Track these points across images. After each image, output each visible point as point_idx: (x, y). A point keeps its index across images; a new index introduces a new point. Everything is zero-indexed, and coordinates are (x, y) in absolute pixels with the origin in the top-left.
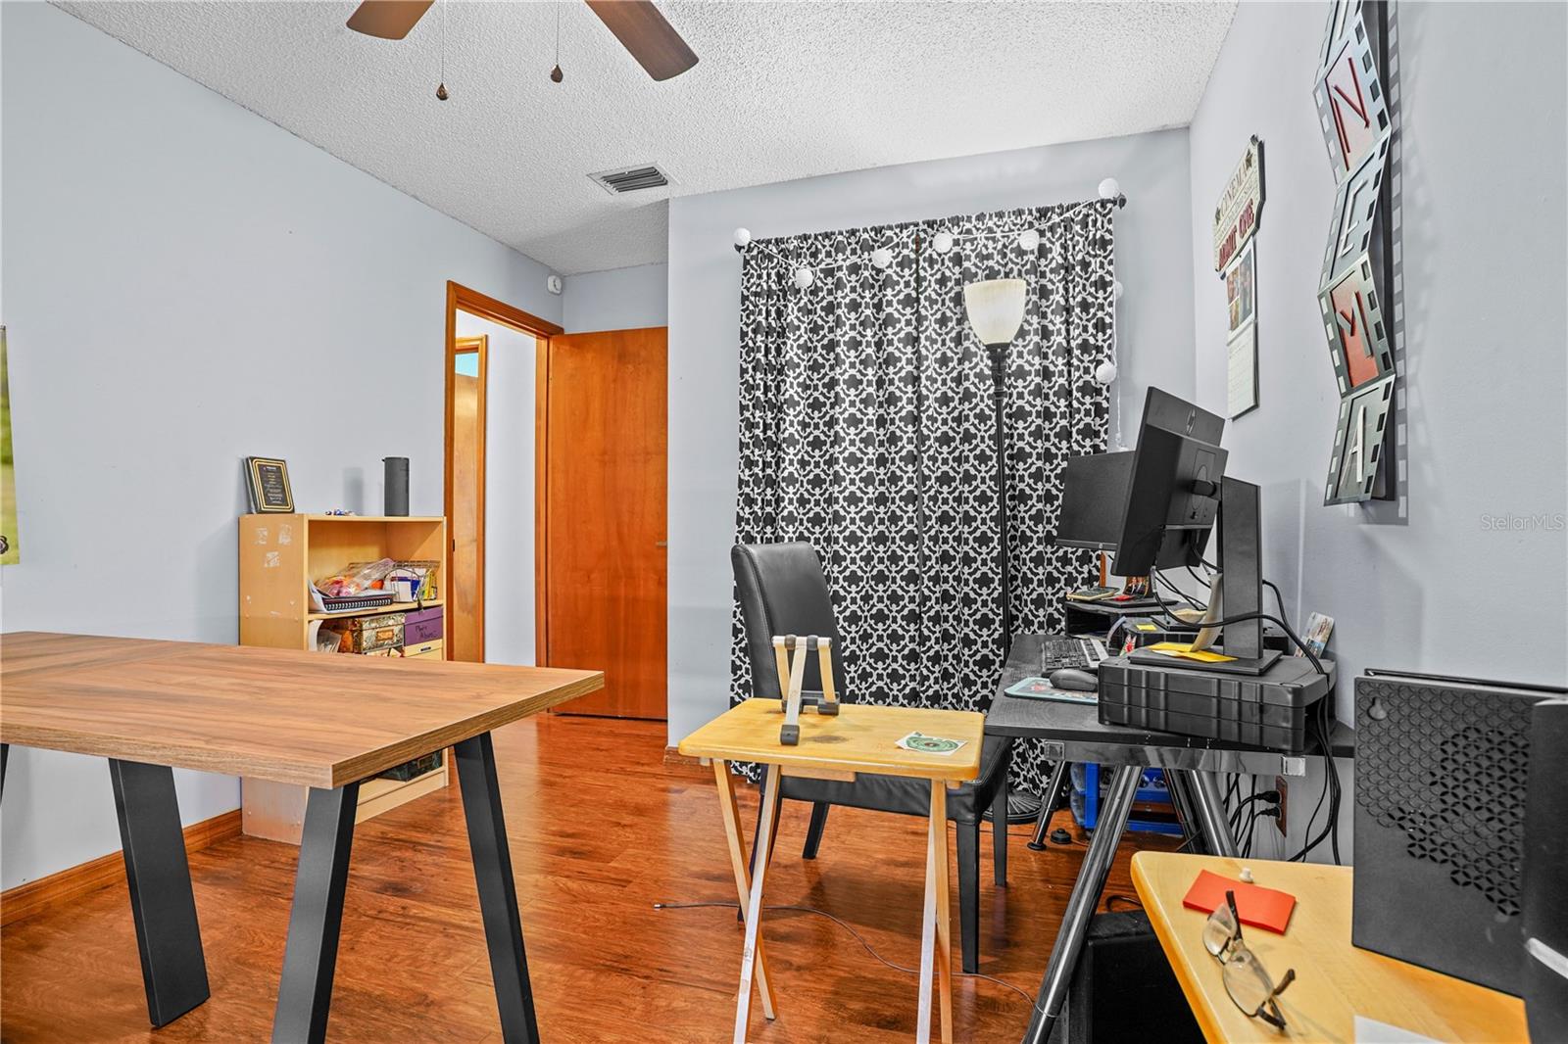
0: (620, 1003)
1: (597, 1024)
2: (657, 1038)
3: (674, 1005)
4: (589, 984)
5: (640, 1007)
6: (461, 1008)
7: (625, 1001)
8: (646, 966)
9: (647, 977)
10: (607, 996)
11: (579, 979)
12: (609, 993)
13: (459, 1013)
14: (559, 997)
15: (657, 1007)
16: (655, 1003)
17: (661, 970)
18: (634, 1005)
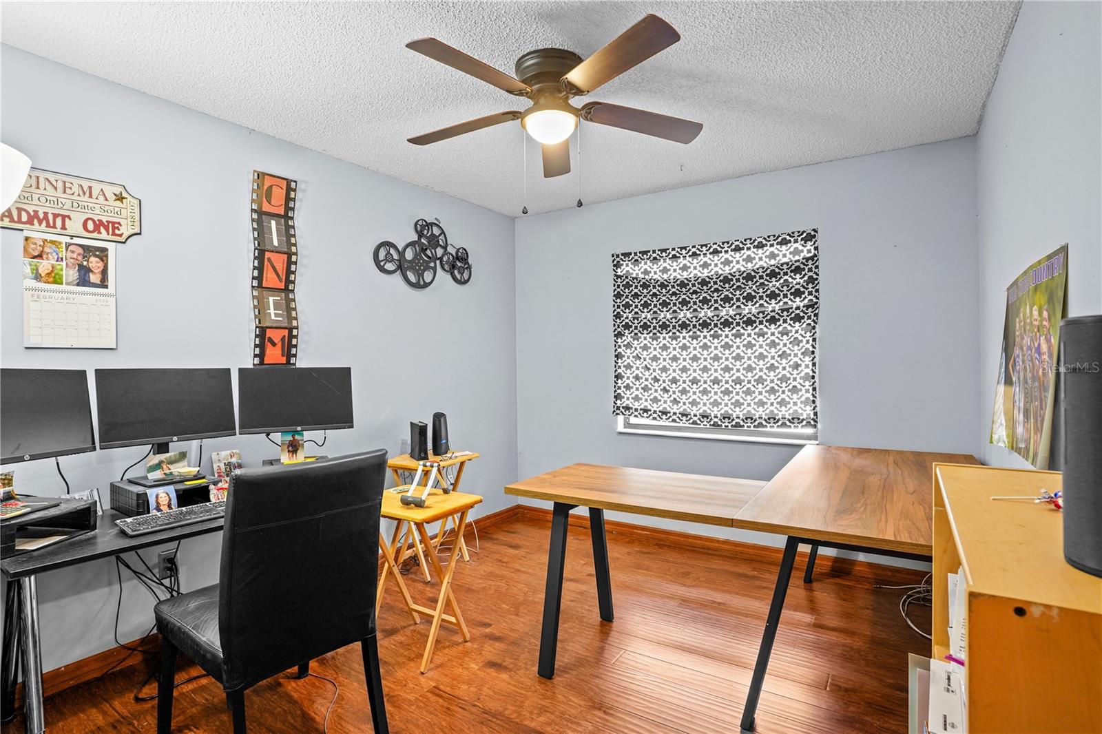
0: (495, 692)
1: (509, 684)
2: (483, 673)
3: (466, 687)
4: (509, 707)
5: (485, 689)
6: (582, 703)
7: (491, 693)
8: (472, 713)
9: (475, 706)
10: (500, 697)
11: (515, 711)
12: (500, 700)
13: (582, 700)
14: (527, 701)
15: (476, 687)
16: (476, 690)
17: (464, 709)
18: (488, 690)
